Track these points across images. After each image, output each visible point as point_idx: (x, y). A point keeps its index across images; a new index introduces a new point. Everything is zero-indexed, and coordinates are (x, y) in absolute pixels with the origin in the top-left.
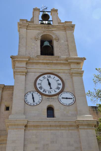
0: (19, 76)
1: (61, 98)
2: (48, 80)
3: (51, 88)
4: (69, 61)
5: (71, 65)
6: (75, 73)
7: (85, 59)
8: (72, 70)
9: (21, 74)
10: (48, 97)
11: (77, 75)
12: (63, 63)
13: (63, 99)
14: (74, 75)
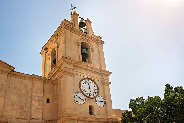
0: (68, 76)
1: (97, 100)
2: (89, 84)
3: (90, 92)
4: (102, 72)
5: (103, 76)
6: (105, 83)
7: (112, 74)
8: (104, 80)
9: (70, 74)
10: (89, 99)
11: (106, 84)
12: (97, 72)
13: (99, 102)
14: (105, 84)
